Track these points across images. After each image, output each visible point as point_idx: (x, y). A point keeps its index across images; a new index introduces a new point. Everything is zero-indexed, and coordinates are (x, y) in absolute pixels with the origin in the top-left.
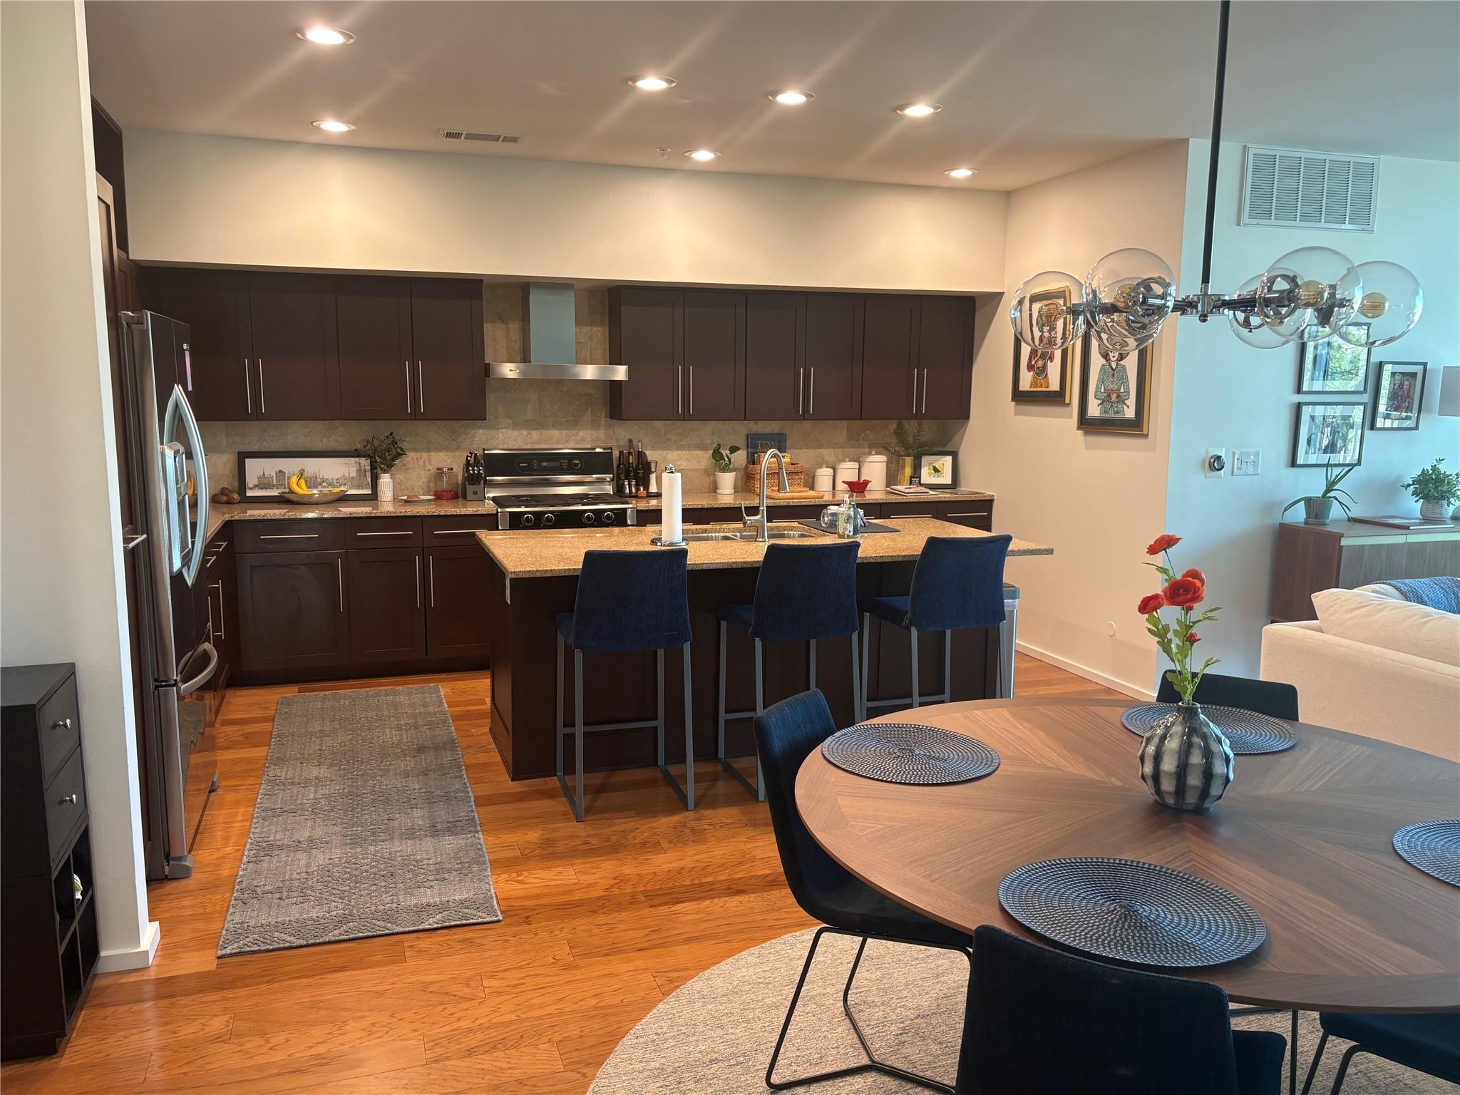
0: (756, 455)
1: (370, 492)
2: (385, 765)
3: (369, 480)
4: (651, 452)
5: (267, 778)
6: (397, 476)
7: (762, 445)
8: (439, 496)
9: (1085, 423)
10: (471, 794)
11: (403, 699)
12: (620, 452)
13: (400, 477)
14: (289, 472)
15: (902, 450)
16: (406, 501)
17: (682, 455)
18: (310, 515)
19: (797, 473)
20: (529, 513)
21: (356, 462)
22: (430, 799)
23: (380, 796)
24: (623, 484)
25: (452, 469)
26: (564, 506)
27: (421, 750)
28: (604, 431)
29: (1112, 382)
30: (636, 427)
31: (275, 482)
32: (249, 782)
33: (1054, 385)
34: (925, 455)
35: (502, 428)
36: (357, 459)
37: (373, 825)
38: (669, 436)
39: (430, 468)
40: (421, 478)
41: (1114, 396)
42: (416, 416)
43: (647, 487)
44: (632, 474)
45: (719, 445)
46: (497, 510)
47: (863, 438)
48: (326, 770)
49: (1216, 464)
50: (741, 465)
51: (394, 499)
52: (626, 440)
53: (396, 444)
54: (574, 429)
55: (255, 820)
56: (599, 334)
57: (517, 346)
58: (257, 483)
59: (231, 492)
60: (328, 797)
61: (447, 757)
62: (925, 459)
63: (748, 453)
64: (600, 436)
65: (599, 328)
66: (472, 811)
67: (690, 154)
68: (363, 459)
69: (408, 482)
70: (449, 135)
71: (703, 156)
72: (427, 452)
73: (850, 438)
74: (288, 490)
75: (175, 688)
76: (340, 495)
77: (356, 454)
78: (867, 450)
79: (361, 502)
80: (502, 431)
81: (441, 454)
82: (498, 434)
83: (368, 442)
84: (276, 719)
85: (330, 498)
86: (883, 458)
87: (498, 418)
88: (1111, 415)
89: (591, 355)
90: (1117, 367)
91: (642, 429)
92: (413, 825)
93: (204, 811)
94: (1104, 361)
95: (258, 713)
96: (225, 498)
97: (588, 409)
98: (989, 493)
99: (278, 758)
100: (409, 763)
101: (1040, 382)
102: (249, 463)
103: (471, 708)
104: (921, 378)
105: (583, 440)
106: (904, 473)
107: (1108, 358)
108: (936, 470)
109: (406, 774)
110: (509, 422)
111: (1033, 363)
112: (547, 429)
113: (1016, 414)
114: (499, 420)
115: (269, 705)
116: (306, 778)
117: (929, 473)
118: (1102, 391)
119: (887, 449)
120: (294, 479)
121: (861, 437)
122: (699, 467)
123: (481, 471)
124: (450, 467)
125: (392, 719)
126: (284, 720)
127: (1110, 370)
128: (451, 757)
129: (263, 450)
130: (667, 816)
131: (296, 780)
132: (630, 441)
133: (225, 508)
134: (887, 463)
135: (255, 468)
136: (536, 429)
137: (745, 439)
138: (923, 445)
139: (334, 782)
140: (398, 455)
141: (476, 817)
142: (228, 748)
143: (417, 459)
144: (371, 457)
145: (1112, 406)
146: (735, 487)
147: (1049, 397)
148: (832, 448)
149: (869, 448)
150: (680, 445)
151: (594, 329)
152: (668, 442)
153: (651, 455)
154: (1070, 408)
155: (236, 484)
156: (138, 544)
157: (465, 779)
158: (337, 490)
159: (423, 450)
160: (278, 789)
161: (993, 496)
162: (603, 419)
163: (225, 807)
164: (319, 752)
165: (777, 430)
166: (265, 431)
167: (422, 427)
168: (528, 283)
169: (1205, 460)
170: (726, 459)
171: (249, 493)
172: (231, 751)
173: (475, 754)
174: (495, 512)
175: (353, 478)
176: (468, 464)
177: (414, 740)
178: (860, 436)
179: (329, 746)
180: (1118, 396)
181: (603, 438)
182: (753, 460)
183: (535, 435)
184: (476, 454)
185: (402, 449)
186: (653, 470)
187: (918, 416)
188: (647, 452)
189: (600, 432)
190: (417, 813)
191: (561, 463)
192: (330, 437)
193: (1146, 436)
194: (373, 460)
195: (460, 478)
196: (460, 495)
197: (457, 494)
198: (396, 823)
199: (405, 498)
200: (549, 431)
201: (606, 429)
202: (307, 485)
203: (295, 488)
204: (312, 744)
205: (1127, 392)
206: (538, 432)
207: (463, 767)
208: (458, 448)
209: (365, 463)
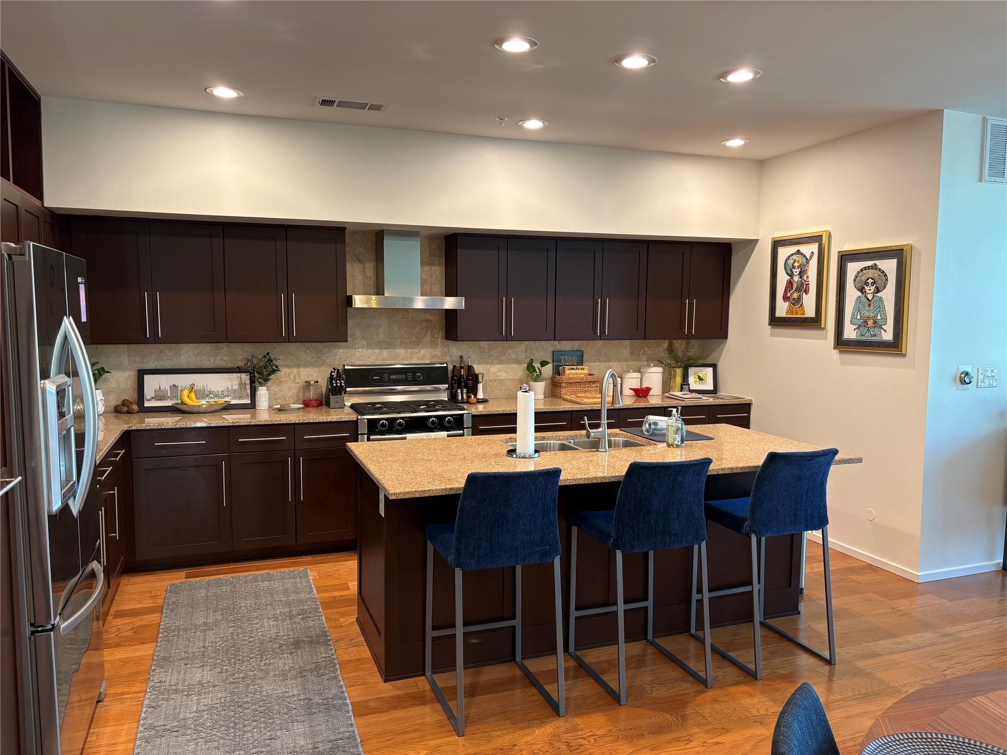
0: (560, 368)
1: (250, 402)
2: (265, 664)
3: (249, 392)
4: (477, 366)
5: (152, 684)
6: (272, 388)
7: (564, 359)
8: (307, 404)
9: (841, 343)
10: (348, 701)
11: (277, 584)
12: (454, 366)
13: (275, 389)
14: (182, 386)
15: (673, 363)
16: (279, 410)
17: (502, 368)
18: (199, 425)
19: (594, 382)
20: (384, 419)
21: (238, 377)
22: (309, 709)
23: (261, 706)
24: (456, 392)
25: (317, 382)
26: (412, 413)
27: (297, 644)
28: (440, 349)
29: (868, 311)
30: (466, 346)
31: (169, 395)
32: (134, 689)
33: (810, 312)
34: (691, 366)
35: (359, 348)
36: (239, 375)
37: (256, 747)
38: (492, 353)
39: (299, 381)
40: (291, 389)
41: (870, 322)
42: (289, 339)
43: (475, 395)
44: (463, 384)
45: (532, 360)
46: (357, 417)
47: (643, 353)
48: (209, 672)
49: (964, 379)
50: (548, 375)
51: (269, 407)
52: (458, 356)
53: (272, 361)
54: (417, 348)
55: (138, 743)
56: (438, 271)
57: (372, 282)
58: (154, 396)
59: (132, 404)
60: (211, 708)
61: (321, 654)
62: (691, 370)
63: (553, 366)
64: (438, 353)
65: (437, 267)
66: (352, 725)
67: (523, 123)
68: (244, 374)
69: (281, 393)
70: (325, 103)
71: (533, 124)
72: (297, 368)
73: (632, 354)
74: (180, 402)
75: (52, 633)
76: (224, 406)
77: (239, 371)
78: (645, 363)
79: (241, 410)
80: (359, 350)
81: (309, 370)
82: (355, 353)
83: (248, 360)
84: (164, 611)
85: (216, 408)
86: (660, 370)
87: (355, 339)
88: (868, 337)
89: (431, 288)
90: (873, 298)
91: (470, 348)
92: (295, 747)
93: (89, 729)
94: (860, 294)
95: (148, 603)
96: (126, 409)
97: (427, 332)
98: (747, 397)
99: (164, 658)
100: (285, 662)
101: (796, 310)
102: (147, 378)
103: (337, 594)
104: (692, 307)
105: (424, 357)
106: (676, 380)
107: (864, 291)
108: (700, 379)
109: (284, 675)
110: (365, 343)
111: (789, 295)
112: (395, 348)
113: (772, 335)
114: (357, 341)
115: (158, 593)
116: (189, 684)
117: (695, 381)
118: (859, 317)
119: (662, 362)
120: (186, 392)
121: (641, 353)
122: (516, 378)
123: (343, 384)
124: (316, 380)
125: (269, 607)
126: (171, 611)
127: (866, 300)
128: (325, 653)
129: (160, 368)
130: (539, 726)
131: (180, 687)
132: (461, 357)
133: (125, 417)
134: (663, 373)
135: (152, 383)
136: (386, 348)
137: (551, 354)
138: (690, 359)
139: (216, 688)
140: (274, 371)
141: (356, 733)
142: (118, 645)
143: (289, 374)
144: (251, 373)
145: (868, 330)
146: (545, 394)
147: (804, 322)
148: (619, 361)
149: (647, 361)
150: (500, 360)
151: (434, 268)
152: (491, 358)
153: (478, 369)
154: (824, 332)
155: (135, 396)
156: (12, 488)
157: (340, 681)
158: (222, 401)
159: (294, 367)
160: (162, 699)
161: (752, 400)
162: (440, 339)
163: (110, 724)
164: (202, 649)
165: (576, 348)
166: (161, 352)
167: (292, 347)
168: (383, 230)
169: (956, 375)
170: (538, 371)
171: (147, 404)
172: (121, 649)
173: (347, 649)
174: (355, 419)
175: (235, 391)
176: (332, 378)
177: (290, 633)
178: (640, 351)
179: (212, 642)
180: (875, 322)
181: (439, 356)
182: (557, 371)
183: (385, 353)
184: (338, 370)
185: (277, 366)
186: (480, 380)
187: (689, 337)
188: (474, 366)
189: (438, 350)
190: (298, 728)
191: (406, 377)
192: (217, 356)
193: (905, 355)
194: (252, 375)
195: (324, 389)
196: (324, 402)
197: (323, 402)
198: (278, 744)
199: (278, 406)
200: (397, 350)
201: (442, 348)
202: (196, 396)
203: (186, 400)
204: (196, 640)
205: (885, 319)
206: (388, 351)
207: (338, 666)
208: (322, 364)
209: (245, 377)
